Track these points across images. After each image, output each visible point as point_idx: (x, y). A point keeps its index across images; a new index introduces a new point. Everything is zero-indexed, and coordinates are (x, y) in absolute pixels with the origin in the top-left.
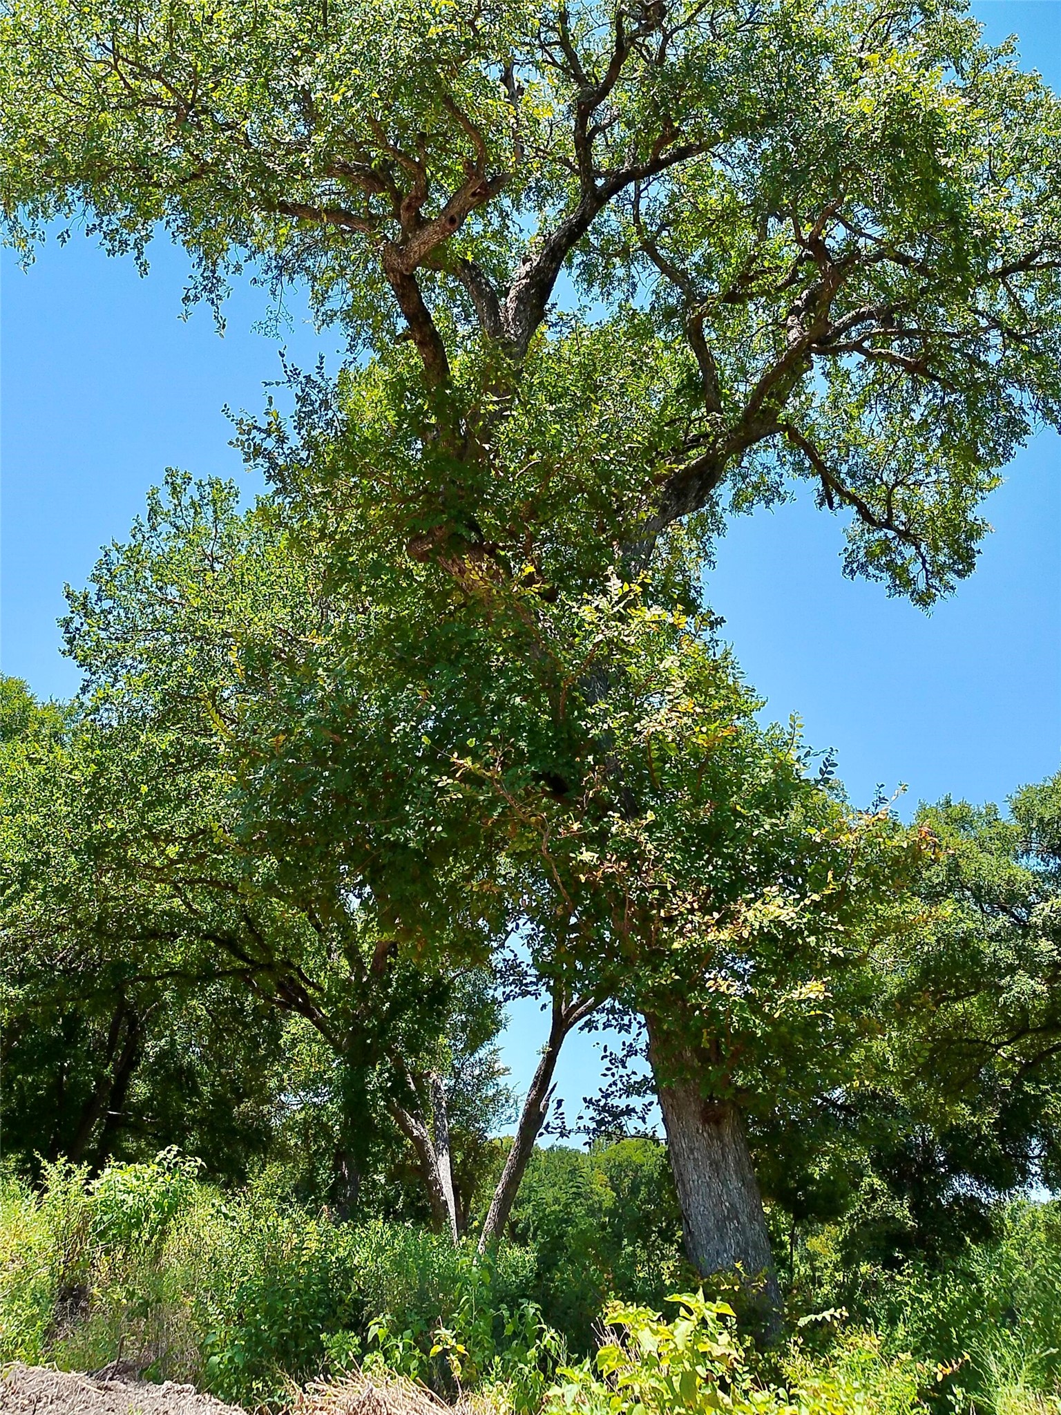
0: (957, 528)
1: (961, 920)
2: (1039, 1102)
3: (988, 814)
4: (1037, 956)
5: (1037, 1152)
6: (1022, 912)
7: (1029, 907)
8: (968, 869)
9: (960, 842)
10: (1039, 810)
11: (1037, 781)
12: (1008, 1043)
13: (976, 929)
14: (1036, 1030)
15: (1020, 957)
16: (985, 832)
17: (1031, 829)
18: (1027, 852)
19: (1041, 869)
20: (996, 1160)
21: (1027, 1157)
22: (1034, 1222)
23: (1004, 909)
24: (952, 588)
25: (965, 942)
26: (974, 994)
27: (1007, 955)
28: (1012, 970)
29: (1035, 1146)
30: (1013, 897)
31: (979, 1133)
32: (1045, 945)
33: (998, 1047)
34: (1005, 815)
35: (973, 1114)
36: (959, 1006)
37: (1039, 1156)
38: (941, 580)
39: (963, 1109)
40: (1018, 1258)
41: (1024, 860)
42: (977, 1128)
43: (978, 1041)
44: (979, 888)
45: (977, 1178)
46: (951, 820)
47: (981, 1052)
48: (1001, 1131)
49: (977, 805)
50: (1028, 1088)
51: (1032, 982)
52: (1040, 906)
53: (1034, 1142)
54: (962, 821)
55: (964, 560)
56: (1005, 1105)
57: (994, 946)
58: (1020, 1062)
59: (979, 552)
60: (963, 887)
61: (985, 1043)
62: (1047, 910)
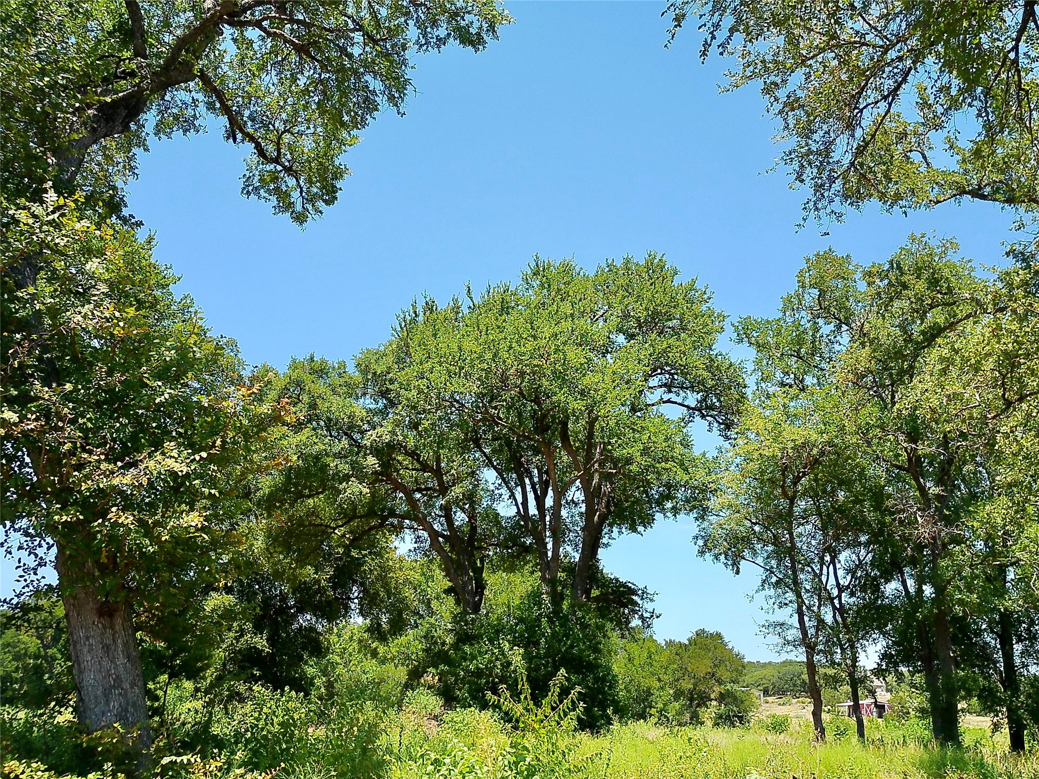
0: (326, 169)
1: (315, 443)
2: (359, 563)
3: (339, 368)
4: (365, 468)
5: (356, 594)
6: (357, 436)
7: (363, 432)
8: (322, 406)
9: (320, 387)
10: (374, 366)
11: (374, 346)
12: (342, 526)
13: (325, 450)
14: (361, 517)
15: (353, 469)
16: (337, 381)
17: (368, 380)
18: (364, 394)
19: (373, 406)
20: (329, 603)
21: (349, 598)
22: (352, 637)
23: (346, 434)
24: (321, 212)
25: (317, 458)
26: (322, 493)
27: (345, 468)
28: (347, 478)
29: (355, 591)
30: (351, 427)
31: (319, 585)
32: (371, 460)
33: (334, 529)
34: (351, 369)
35: (316, 573)
36: (311, 501)
37: (357, 598)
38: (313, 206)
39: (310, 570)
40: (339, 661)
41: (362, 400)
42: (318, 582)
43: (321, 525)
44: (329, 420)
45: (315, 615)
46: (313, 371)
47: (324, 532)
48: (334, 583)
49: (332, 360)
50: (354, 553)
51: (360, 486)
52: (369, 433)
53: (355, 588)
54: (320, 372)
55: (330, 194)
56: (338, 565)
57: (337, 461)
58: (349, 538)
59: (341, 189)
60: (318, 418)
61: (327, 526)
62: (374, 436)
